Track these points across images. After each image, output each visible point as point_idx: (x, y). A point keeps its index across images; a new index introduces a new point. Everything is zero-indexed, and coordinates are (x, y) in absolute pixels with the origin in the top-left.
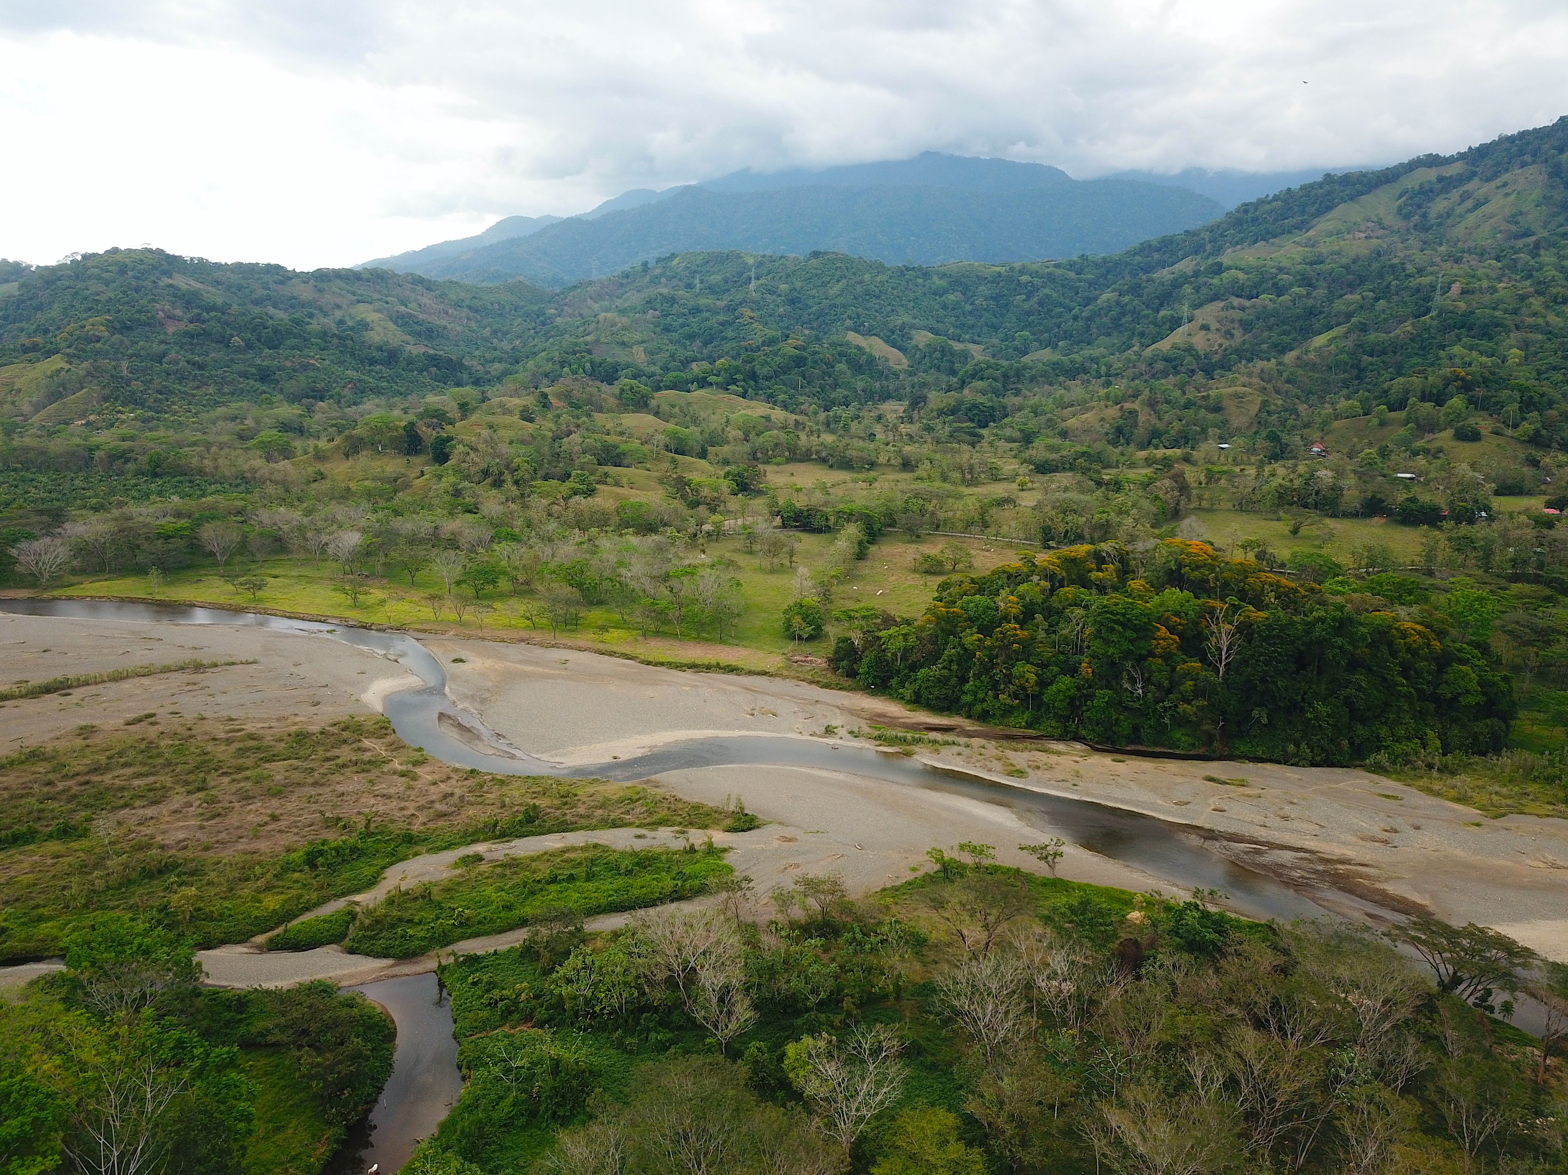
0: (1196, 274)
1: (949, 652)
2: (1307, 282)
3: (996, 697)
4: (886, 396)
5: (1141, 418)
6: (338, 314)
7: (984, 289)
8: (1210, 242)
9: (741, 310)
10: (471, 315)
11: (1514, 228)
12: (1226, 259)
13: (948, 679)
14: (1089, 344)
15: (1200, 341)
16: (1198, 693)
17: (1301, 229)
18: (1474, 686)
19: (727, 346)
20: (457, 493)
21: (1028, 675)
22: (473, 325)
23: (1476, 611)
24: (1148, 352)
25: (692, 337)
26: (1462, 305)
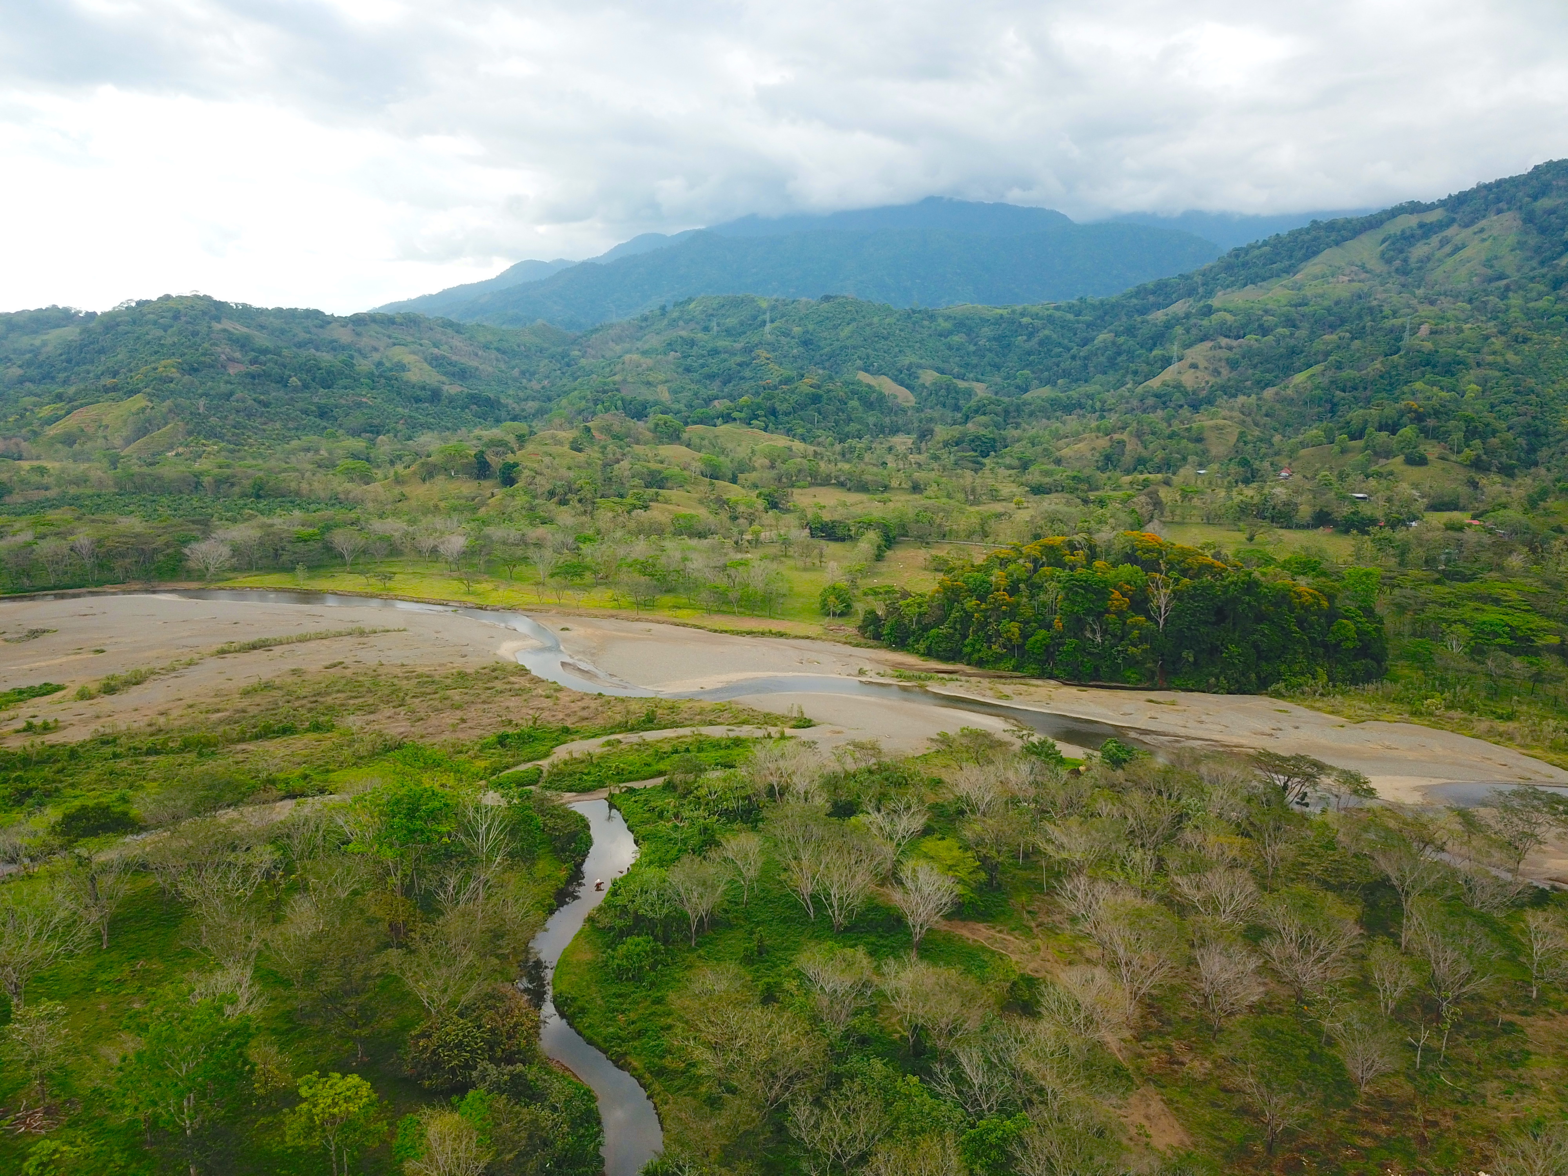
0: (1187, 316)
1: (955, 614)
2: (1291, 323)
3: (990, 648)
4: (895, 430)
5: (1128, 448)
6: (376, 356)
7: (986, 331)
8: (1203, 285)
9: (758, 351)
10: (499, 356)
11: (1490, 272)
12: (1215, 302)
13: (952, 635)
14: (1086, 381)
15: (1189, 379)
16: (1142, 639)
17: (1288, 273)
18: (1352, 634)
19: (746, 386)
20: (532, 509)
21: (1013, 629)
22: (503, 366)
23: (1364, 583)
24: (1140, 389)
25: (711, 377)
26: (1428, 346)
